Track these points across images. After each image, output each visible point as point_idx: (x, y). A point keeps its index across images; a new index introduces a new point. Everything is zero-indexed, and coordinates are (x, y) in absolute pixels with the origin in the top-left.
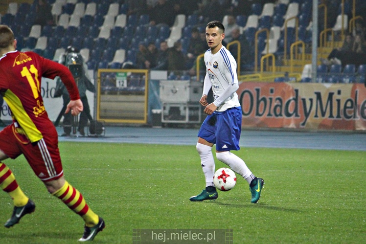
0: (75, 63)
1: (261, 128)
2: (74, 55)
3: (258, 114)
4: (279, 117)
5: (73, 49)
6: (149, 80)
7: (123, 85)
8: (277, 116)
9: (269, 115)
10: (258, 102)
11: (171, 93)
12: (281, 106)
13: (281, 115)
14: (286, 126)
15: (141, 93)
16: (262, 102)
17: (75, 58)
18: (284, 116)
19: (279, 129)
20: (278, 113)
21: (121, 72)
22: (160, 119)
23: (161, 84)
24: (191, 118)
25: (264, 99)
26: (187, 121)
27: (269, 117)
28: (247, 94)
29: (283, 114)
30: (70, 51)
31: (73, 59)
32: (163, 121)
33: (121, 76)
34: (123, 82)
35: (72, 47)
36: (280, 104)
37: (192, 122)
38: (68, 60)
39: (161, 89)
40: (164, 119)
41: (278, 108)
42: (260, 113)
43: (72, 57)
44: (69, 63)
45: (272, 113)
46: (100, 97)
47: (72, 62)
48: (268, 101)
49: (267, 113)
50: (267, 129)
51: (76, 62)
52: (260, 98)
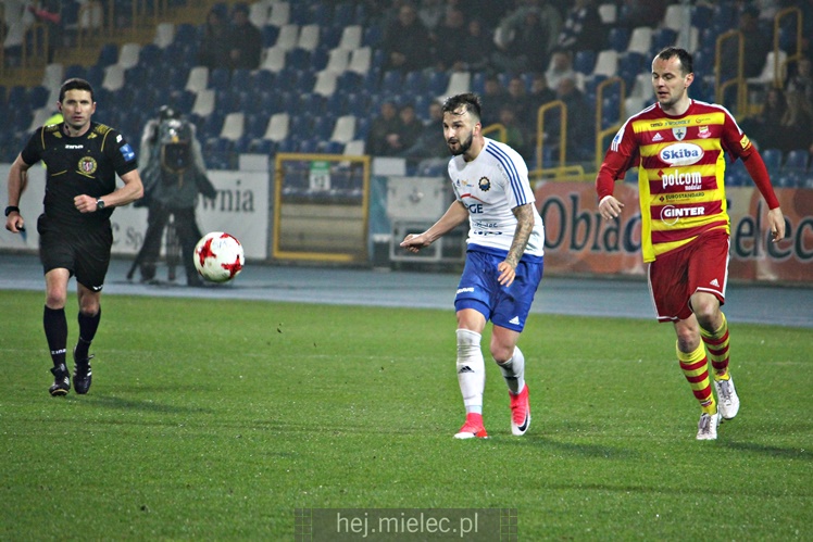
0: (176, 139)
1: (579, 275)
2: (175, 123)
3: (574, 246)
4: (614, 253)
5: (170, 113)
6: (371, 176)
7: (322, 186)
8: (609, 249)
9: (595, 247)
10: (575, 222)
11: (408, 202)
12: (617, 231)
13: (616, 248)
14: (626, 271)
15: (356, 202)
16: (582, 223)
17: (178, 130)
18: (623, 252)
19: (611, 277)
20: (612, 244)
21: (320, 161)
22: (387, 253)
23: (390, 185)
24: (446, 252)
25: (586, 217)
26: (437, 257)
27: (595, 252)
28: (553, 206)
29: (621, 245)
30: (164, 116)
31: (172, 132)
32: (393, 257)
33: (319, 168)
34: (323, 178)
35: (169, 108)
36: (614, 225)
37: (448, 260)
38: (163, 134)
39: (390, 194)
40: (396, 253)
41: (612, 235)
42: (579, 243)
43: (170, 128)
44: (164, 140)
45: (601, 244)
46: (280, 209)
47: (170, 137)
48: (594, 220)
49: (590, 244)
50: (590, 275)
51: (180, 138)
52: (579, 214)
